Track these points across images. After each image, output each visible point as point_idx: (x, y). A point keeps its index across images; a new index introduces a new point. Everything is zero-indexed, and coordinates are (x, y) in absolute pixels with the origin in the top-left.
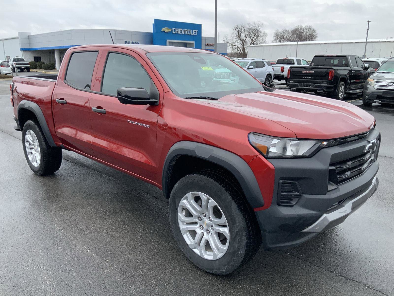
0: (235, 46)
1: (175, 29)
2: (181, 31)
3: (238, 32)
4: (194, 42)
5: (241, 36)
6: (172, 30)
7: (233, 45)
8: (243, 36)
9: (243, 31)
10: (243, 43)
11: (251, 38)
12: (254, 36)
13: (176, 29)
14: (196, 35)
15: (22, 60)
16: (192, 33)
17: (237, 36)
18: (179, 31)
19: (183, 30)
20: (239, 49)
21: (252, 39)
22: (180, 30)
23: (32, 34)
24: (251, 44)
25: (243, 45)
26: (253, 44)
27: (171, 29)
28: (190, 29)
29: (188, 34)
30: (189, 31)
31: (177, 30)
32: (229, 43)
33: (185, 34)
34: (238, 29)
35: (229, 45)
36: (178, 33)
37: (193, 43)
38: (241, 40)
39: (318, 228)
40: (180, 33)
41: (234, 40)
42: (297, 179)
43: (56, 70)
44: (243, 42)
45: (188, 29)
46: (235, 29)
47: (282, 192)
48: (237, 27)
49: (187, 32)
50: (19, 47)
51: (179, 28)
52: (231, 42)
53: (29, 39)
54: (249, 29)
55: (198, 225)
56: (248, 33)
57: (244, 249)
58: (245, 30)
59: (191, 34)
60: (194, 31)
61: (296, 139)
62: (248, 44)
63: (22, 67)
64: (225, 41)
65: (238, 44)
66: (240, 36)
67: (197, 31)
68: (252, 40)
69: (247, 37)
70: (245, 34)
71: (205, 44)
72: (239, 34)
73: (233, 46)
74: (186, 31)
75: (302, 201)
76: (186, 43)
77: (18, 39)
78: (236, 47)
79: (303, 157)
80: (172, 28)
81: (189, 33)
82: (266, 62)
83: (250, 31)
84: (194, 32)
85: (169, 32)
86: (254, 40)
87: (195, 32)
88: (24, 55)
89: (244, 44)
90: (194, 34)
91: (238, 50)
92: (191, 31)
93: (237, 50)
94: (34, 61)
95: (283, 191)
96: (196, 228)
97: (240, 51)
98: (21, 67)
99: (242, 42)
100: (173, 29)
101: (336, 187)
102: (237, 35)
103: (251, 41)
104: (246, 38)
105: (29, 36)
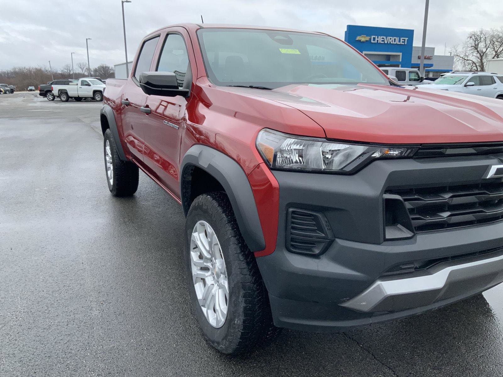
0: (468, 60)
1: (374, 37)
2: (383, 40)
3: (475, 41)
4: (401, 54)
5: (479, 46)
6: (370, 39)
7: (465, 59)
8: (483, 46)
9: (482, 39)
10: (481, 57)
11: (494, 49)
12: (499, 46)
13: (376, 37)
14: (405, 44)
16: (399, 41)
17: (472, 46)
18: (380, 39)
19: (386, 38)
20: (474, 65)
21: (496, 50)
22: (382, 38)
24: (493, 58)
25: (481, 60)
26: (498, 57)
27: (370, 37)
28: (397, 37)
29: (394, 43)
30: (395, 39)
31: (378, 38)
32: (459, 56)
33: (389, 43)
34: (475, 36)
35: (460, 60)
36: (379, 42)
37: (399, 55)
38: (478, 52)
39: (364, 303)
40: (381, 42)
41: (468, 52)
42: (323, 210)
44: (482, 55)
45: (393, 37)
46: (471, 37)
47: (293, 228)
48: (473, 34)
49: (392, 41)
51: (381, 36)
52: (462, 56)
54: (493, 36)
55: (210, 273)
56: (491, 42)
57: (242, 318)
58: (485, 37)
59: (398, 43)
60: (402, 39)
61: (325, 140)
62: (490, 57)
64: (451, 53)
65: (474, 57)
66: (477, 46)
67: (406, 39)
68: (496, 52)
69: (488, 47)
70: (486, 43)
71: (418, 56)
72: (476, 43)
73: (465, 61)
74: (391, 39)
75: (333, 250)
76: (390, 55)
78: (471, 62)
79: (341, 173)
80: (370, 35)
81: (395, 41)
82: (498, 77)
83: (494, 40)
84: (401, 41)
85: (367, 41)
86: (499, 51)
87: (404, 41)
89: (484, 57)
90: (402, 43)
91: (473, 67)
92: (397, 39)
93: (471, 67)
95: (297, 227)
96: (207, 277)
97: (475, 67)
99: (480, 55)
100: (373, 37)
101: (409, 235)
102: (474, 45)
103: (495, 54)
104: (487, 49)
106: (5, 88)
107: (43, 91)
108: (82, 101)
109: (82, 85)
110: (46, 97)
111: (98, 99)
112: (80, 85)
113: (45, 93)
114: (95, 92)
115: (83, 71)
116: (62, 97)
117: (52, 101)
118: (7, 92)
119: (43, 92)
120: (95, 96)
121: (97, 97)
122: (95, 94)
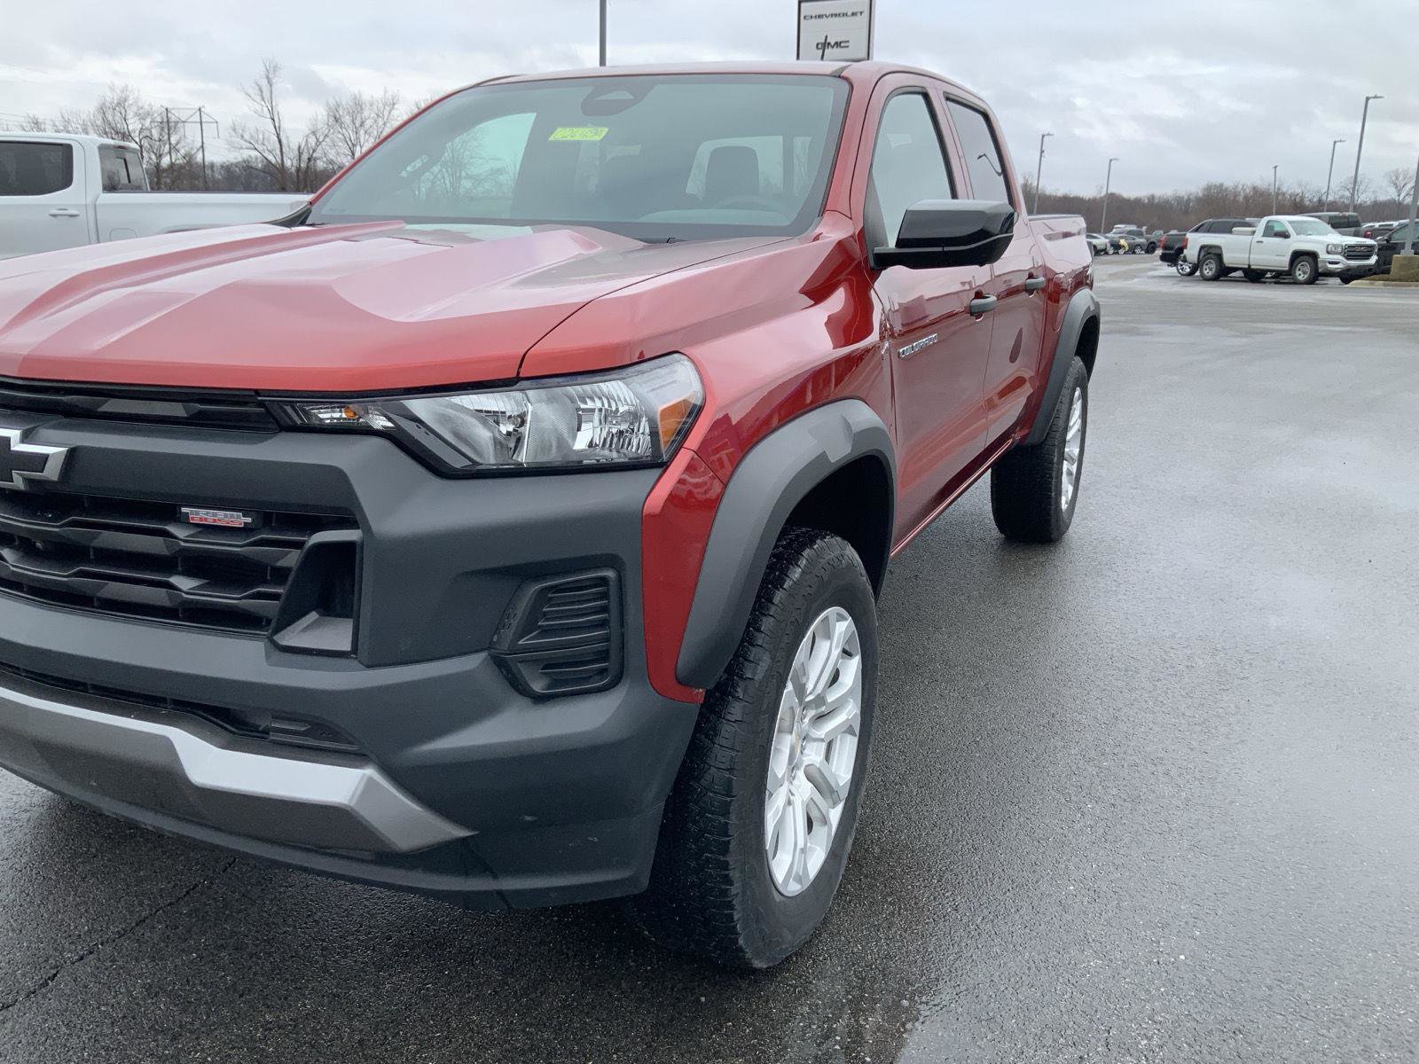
106: (1134, 239)
107: (1171, 248)
108: (1265, 283)
109: (1266, 234)
110: (1176, 265)
111: (1300, 278)
112: (1262, 234)
113: (1173, 255)
114: (1297, 256)
115: (1399, 196)
116: (1205, 267)
117: (1189, 278)
118: (1137, 251)
119: (1170, 252)
120: (1296, 267)
121: (1300, 272)
122: (1296, 262)
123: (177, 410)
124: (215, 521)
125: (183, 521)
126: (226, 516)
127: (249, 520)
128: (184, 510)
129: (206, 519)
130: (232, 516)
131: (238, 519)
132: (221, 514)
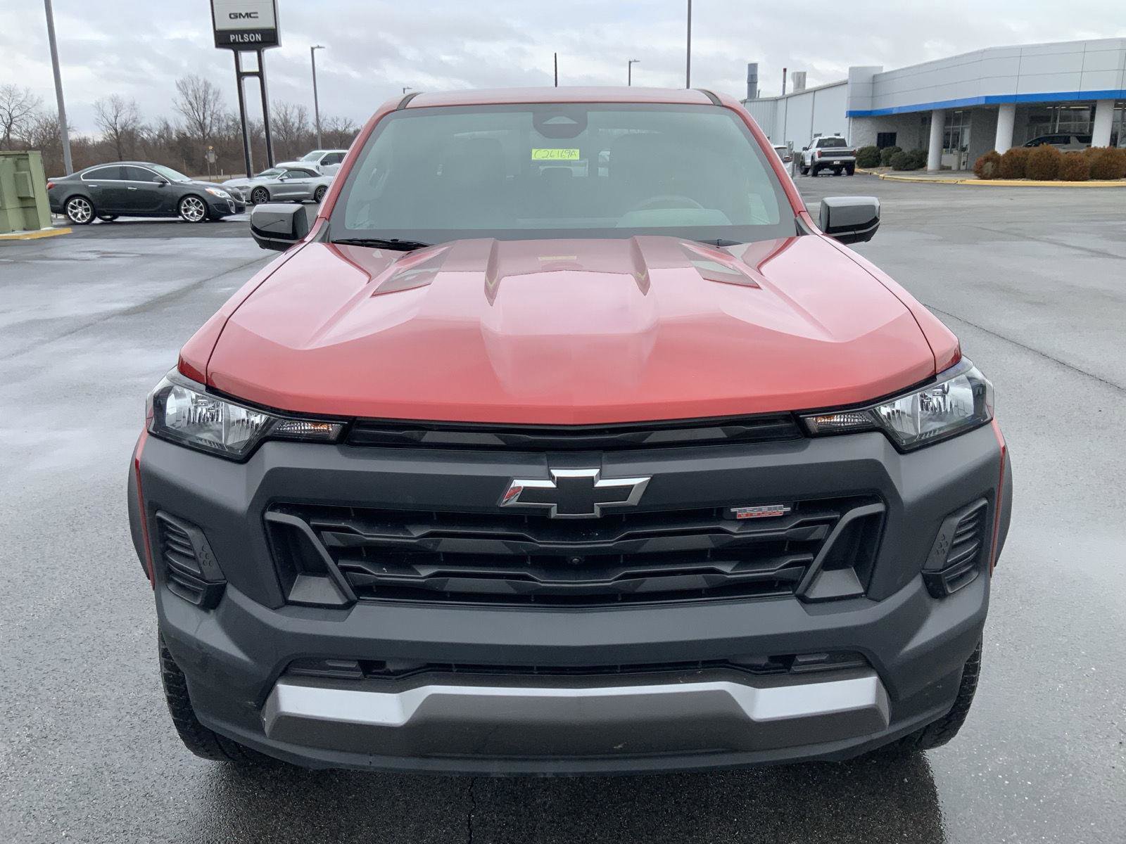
15: (842, 143)
23: (884, 71)
39: (265, 720)
43: (926, 171)
50: (845, 107)
53: (873, 83)
63: (835, 163)
77: (846, 86)
88: (853, 129)
94: (875, 145)
98: (833, 162)
105: (874, 76)
123: (718, 433)
124: (759, 514)
125: (733, 519)
126: (769, 509)
127: (788, 509)
128: (733, 510)
129: (751, 515)
130: (775, 509)
131: (779, 510)
132: (764, 508)
